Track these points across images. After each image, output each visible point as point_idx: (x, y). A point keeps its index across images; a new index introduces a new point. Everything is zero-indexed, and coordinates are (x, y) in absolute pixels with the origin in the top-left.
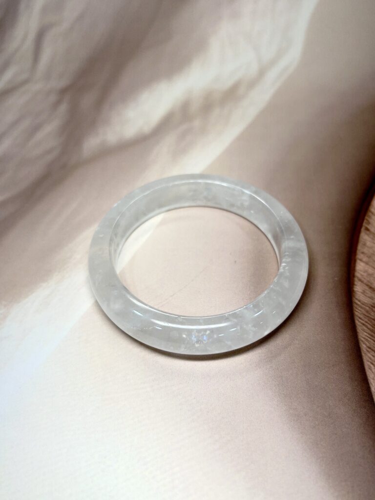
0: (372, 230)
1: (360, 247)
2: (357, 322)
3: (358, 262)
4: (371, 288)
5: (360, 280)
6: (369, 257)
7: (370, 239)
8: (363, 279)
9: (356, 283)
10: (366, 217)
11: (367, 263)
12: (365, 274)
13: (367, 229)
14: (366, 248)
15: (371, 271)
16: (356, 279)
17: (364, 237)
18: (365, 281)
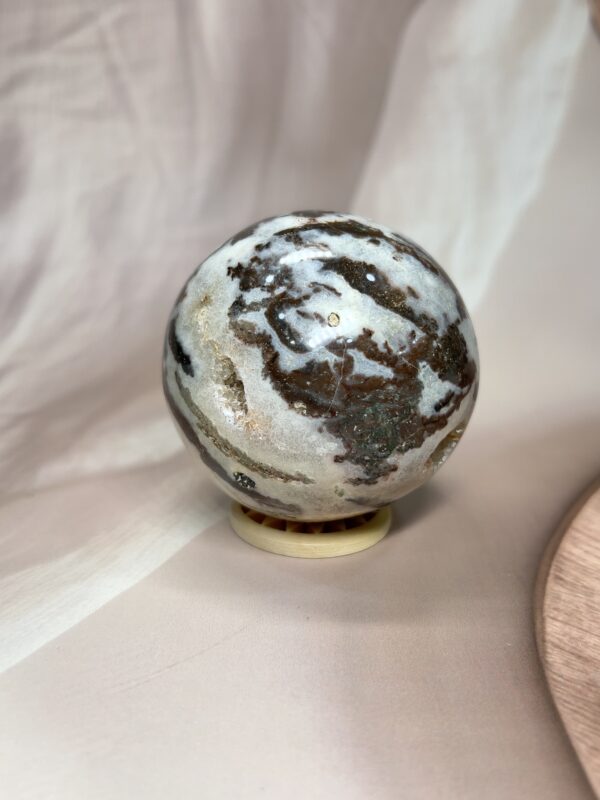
0: (567, 579)
1: (548, 601)
3: (548, 620)
4: (579, 657)
6: (569, 614)
8: (562, 645)
9: (549, 650)
10: (554, 563)
11: (566, 623)
12: (565, 638)
13: (558, 578)
14: (562, 603)
15: (575, 633)
16: (549, 645)
17: (552, 587)
18: (567, 648)
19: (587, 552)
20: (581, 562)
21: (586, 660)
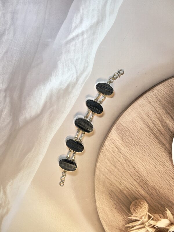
0: (104, 152)
1: (99, 158)
2: (95, 180)
4: (100, 170)
5: (98, 168)
6: (101, 161)
7: (102, 155)
10: (103, 147)
11: (100, 163)
12: (99, 166)
13: (102, 152)
14: (101, 158)
15: (101, 166)
16: (97, 168)
17: (101, 154)
18: (99, 169)
19: (108, 144)
20: (107, 147)
21: (100, 171)
